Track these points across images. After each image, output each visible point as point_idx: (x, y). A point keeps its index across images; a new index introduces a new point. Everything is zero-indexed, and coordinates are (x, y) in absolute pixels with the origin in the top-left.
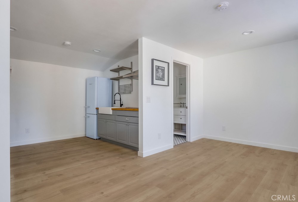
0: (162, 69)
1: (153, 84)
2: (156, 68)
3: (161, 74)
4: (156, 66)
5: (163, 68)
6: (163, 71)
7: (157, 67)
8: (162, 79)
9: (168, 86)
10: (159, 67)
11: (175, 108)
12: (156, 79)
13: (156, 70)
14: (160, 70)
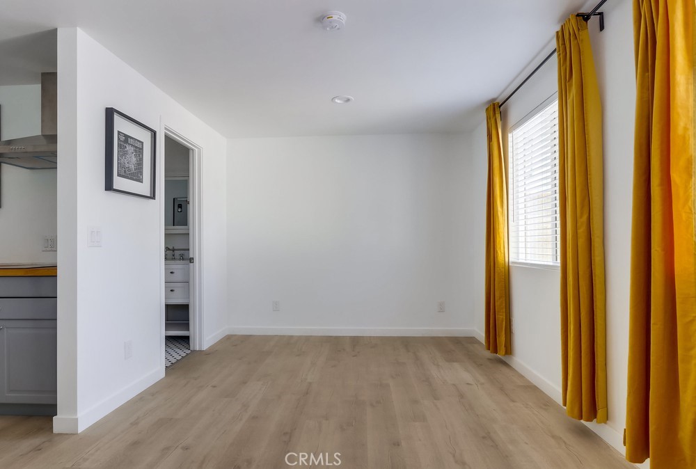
0: (136, 147)
1: (109, 186)
2: (119, 139)
3: (134, 160)
4: (119, 132)
5: (138, 145)
6: (139, 151)
7: (123, 138)
8: (136, 176)
9: (153, 197)
10: (127, 137)
11: (168, 262)
12: (119, 175)
13: (119, 146)
14: (129, 149)
